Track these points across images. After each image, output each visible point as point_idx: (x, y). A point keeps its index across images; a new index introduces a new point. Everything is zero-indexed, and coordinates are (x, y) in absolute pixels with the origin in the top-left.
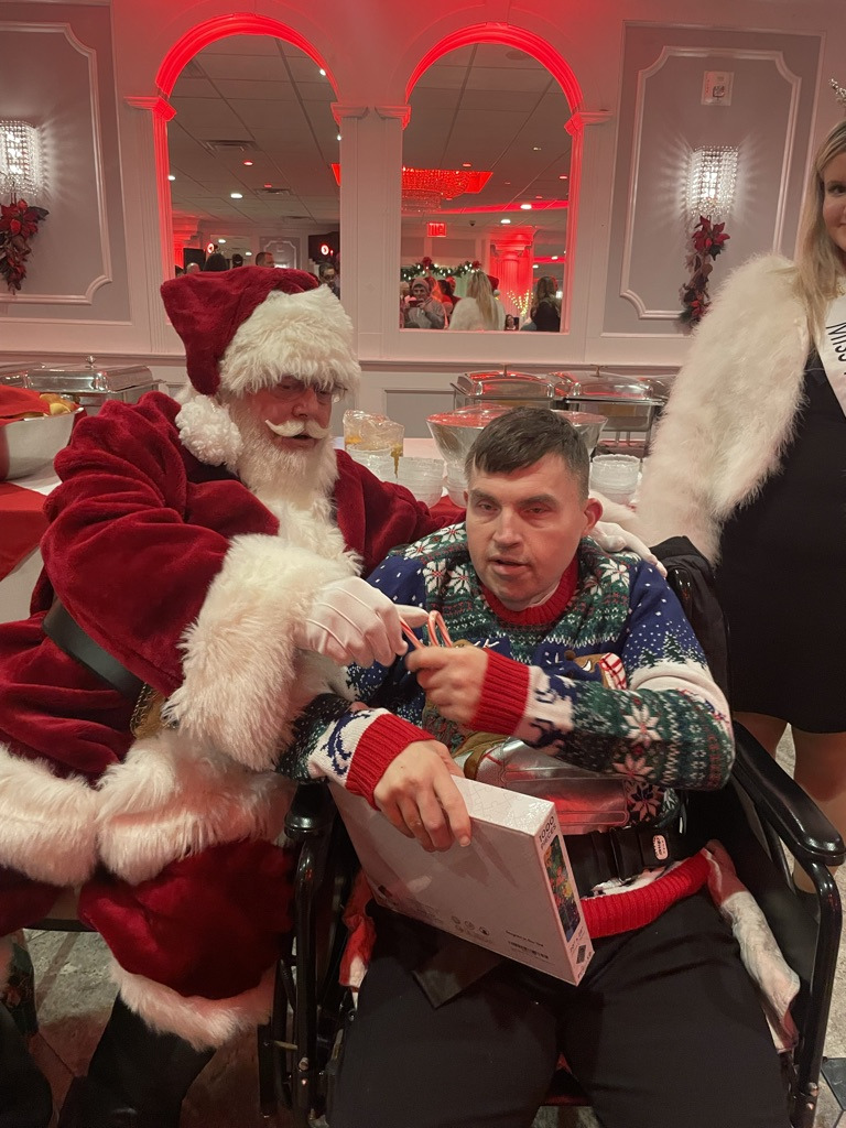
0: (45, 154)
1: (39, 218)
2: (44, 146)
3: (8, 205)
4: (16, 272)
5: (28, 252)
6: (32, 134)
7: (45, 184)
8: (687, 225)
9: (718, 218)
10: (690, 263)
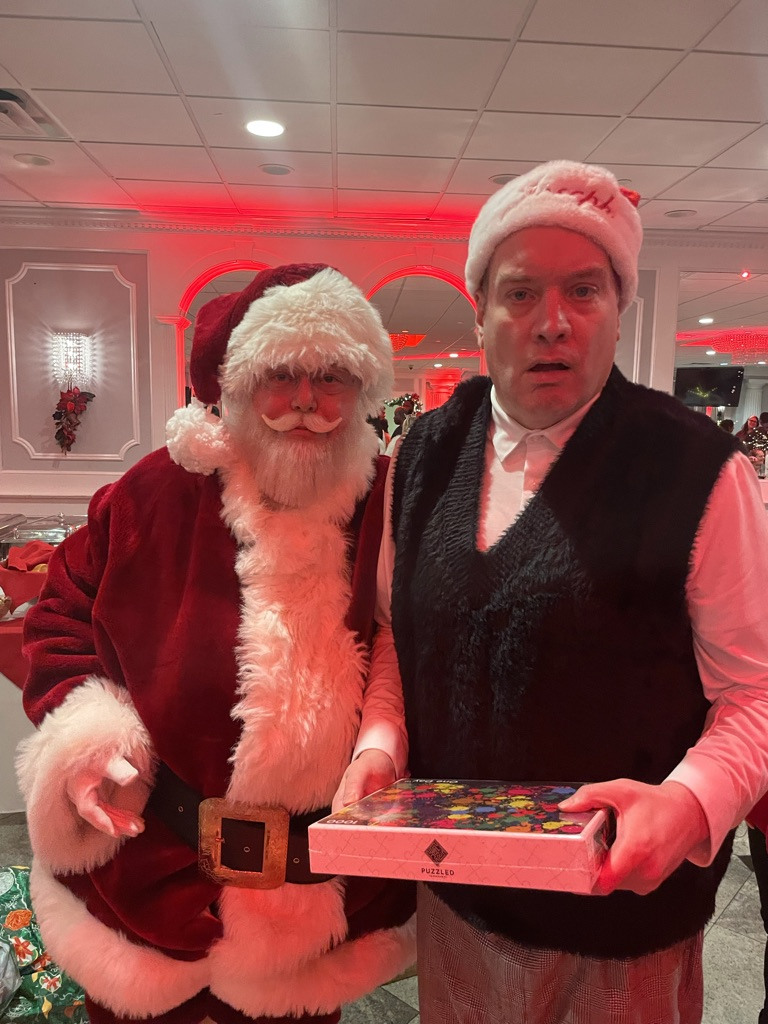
0: (95, 355)
1: (88, 400)
2: (95, 349)
3: (65, 391)
4: (68, 438)
5: (78, 424)
6: (86, 341)
7: (94, 376)
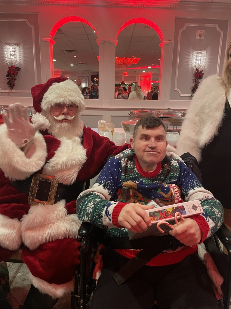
0: (20, 53)
1: (19, 70)
2: (20, 51)
3: (10, 67)
4: (12, 84)
5: (15, 79)
6: (17, 48)
7: (20, 61)
8: (193, 71)
9: (201, 69)
10: (194, 81)
